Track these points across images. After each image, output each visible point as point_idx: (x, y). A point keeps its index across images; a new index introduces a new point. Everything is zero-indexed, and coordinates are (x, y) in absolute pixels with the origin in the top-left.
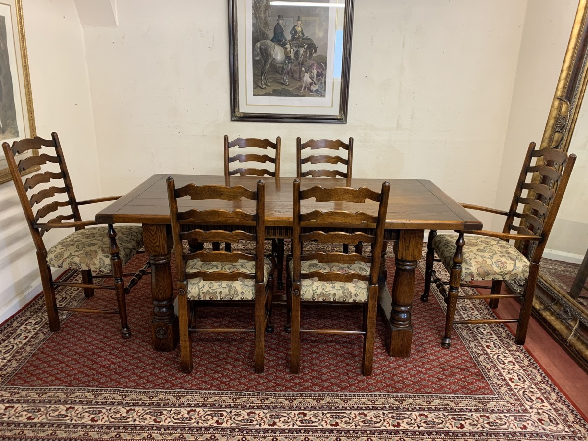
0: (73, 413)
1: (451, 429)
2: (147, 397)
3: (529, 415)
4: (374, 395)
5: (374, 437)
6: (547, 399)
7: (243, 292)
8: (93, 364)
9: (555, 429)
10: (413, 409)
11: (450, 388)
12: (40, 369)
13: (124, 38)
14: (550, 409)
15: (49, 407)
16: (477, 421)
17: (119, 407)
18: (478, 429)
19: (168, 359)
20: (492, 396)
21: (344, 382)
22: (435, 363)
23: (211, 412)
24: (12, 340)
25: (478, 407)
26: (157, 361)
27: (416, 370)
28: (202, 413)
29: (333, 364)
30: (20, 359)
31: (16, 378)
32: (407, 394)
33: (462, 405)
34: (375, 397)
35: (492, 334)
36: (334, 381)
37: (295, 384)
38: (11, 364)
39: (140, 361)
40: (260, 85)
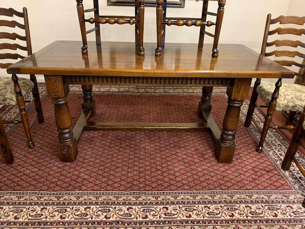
1: (269, 218)
2: (56, 198)
4: (213, 192)
5: (218, 225)
8: (18, 173)
10: (240, 202)
11: (262, 186)
16: (285, 210)
17: (35, 207)
18: (287, 217)
19: (71, 168)
20: (291, 191)
21: (191, 183)
22: (249, 167)
23: (102, 209)
25: (283, 200)
26: (63, 169)
27: (238, 173)
28: (95, 209)
29: (182, 169)
32: (234, 191)
33: (273, 197)
34: (213, 193)
35: (281, 146)
36: (184, 182)
37: (159, 185)
39: (51, 170)
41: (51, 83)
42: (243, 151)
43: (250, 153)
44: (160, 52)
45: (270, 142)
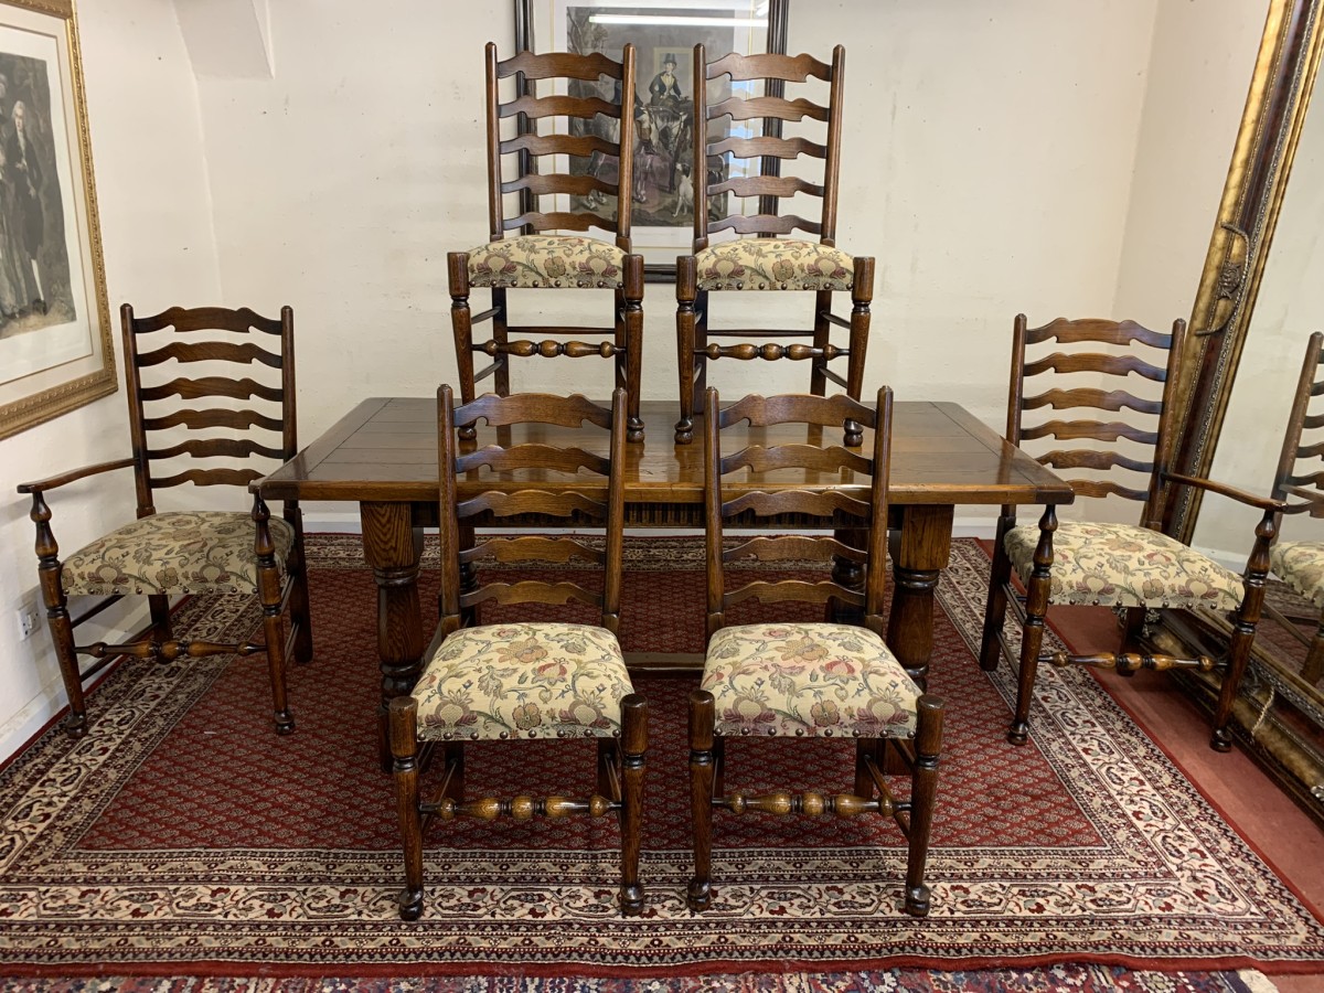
0: (227, 900)
1: (1018, 914)
2: (380, 866)
3: (1176, 883)
4: (857, 850)
5: (862, 932)
6: (1211, 850)
8: (257, 801)
9: (1229, 909)
10: (937, 878)
11: (1011, 835)
12: (144, 815)
13: (287, 101)
14: (1219, 871)
15: (176, 891)
16: (1070, 897)
17: (323, 887)
18: (1073, 912)
20: (1099, 848)
22: (978, 786)
23: (519, 893)
24: (73, 756)
25: (1071, 871)
26: (391, 793)
28: (499, 895)
30: (97, 796)
31: (95, 833)
33: (1039, 865)
34: (858, 855)
35: (1093, 725)
38: (80, 806)
39: (356, 795)
40: (585, 202)
41: (378, 525)
42: (964, 741)
43: (988, 746)
44: (688, 431)
45: (1058, 715)
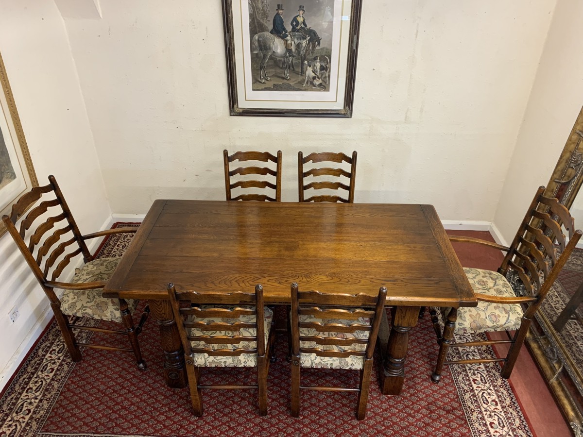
7: (245, 361)
8: (115, 405)
12: (69, 411)
19: (181, 398)
21: (340, 428)
22: (423, 403)
24: (40, 373)
26: (171, 400)
27: (406, 412)
30: (50, 399)
31: (49, 422)
35: (480, 363)
36: (330, 426)
37: (296, 430)
39: (156, 401)
40: (259, 80)
42: (421, 373)
45: (465, 356)
